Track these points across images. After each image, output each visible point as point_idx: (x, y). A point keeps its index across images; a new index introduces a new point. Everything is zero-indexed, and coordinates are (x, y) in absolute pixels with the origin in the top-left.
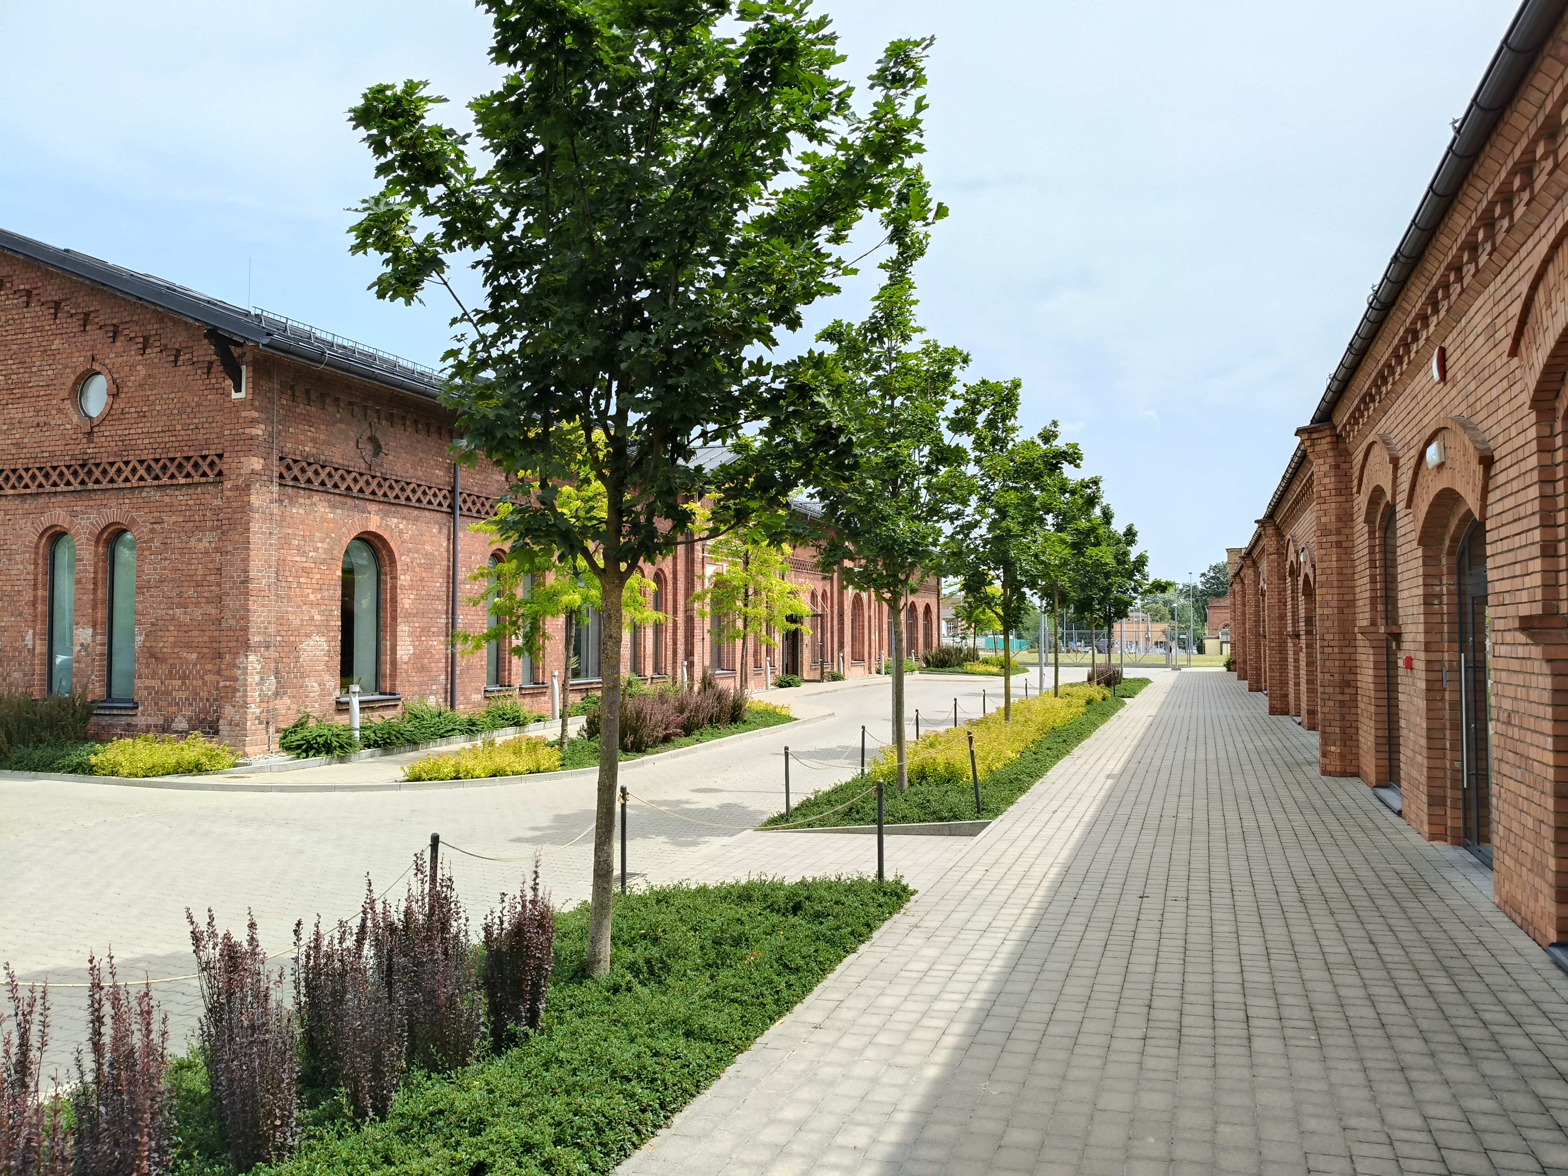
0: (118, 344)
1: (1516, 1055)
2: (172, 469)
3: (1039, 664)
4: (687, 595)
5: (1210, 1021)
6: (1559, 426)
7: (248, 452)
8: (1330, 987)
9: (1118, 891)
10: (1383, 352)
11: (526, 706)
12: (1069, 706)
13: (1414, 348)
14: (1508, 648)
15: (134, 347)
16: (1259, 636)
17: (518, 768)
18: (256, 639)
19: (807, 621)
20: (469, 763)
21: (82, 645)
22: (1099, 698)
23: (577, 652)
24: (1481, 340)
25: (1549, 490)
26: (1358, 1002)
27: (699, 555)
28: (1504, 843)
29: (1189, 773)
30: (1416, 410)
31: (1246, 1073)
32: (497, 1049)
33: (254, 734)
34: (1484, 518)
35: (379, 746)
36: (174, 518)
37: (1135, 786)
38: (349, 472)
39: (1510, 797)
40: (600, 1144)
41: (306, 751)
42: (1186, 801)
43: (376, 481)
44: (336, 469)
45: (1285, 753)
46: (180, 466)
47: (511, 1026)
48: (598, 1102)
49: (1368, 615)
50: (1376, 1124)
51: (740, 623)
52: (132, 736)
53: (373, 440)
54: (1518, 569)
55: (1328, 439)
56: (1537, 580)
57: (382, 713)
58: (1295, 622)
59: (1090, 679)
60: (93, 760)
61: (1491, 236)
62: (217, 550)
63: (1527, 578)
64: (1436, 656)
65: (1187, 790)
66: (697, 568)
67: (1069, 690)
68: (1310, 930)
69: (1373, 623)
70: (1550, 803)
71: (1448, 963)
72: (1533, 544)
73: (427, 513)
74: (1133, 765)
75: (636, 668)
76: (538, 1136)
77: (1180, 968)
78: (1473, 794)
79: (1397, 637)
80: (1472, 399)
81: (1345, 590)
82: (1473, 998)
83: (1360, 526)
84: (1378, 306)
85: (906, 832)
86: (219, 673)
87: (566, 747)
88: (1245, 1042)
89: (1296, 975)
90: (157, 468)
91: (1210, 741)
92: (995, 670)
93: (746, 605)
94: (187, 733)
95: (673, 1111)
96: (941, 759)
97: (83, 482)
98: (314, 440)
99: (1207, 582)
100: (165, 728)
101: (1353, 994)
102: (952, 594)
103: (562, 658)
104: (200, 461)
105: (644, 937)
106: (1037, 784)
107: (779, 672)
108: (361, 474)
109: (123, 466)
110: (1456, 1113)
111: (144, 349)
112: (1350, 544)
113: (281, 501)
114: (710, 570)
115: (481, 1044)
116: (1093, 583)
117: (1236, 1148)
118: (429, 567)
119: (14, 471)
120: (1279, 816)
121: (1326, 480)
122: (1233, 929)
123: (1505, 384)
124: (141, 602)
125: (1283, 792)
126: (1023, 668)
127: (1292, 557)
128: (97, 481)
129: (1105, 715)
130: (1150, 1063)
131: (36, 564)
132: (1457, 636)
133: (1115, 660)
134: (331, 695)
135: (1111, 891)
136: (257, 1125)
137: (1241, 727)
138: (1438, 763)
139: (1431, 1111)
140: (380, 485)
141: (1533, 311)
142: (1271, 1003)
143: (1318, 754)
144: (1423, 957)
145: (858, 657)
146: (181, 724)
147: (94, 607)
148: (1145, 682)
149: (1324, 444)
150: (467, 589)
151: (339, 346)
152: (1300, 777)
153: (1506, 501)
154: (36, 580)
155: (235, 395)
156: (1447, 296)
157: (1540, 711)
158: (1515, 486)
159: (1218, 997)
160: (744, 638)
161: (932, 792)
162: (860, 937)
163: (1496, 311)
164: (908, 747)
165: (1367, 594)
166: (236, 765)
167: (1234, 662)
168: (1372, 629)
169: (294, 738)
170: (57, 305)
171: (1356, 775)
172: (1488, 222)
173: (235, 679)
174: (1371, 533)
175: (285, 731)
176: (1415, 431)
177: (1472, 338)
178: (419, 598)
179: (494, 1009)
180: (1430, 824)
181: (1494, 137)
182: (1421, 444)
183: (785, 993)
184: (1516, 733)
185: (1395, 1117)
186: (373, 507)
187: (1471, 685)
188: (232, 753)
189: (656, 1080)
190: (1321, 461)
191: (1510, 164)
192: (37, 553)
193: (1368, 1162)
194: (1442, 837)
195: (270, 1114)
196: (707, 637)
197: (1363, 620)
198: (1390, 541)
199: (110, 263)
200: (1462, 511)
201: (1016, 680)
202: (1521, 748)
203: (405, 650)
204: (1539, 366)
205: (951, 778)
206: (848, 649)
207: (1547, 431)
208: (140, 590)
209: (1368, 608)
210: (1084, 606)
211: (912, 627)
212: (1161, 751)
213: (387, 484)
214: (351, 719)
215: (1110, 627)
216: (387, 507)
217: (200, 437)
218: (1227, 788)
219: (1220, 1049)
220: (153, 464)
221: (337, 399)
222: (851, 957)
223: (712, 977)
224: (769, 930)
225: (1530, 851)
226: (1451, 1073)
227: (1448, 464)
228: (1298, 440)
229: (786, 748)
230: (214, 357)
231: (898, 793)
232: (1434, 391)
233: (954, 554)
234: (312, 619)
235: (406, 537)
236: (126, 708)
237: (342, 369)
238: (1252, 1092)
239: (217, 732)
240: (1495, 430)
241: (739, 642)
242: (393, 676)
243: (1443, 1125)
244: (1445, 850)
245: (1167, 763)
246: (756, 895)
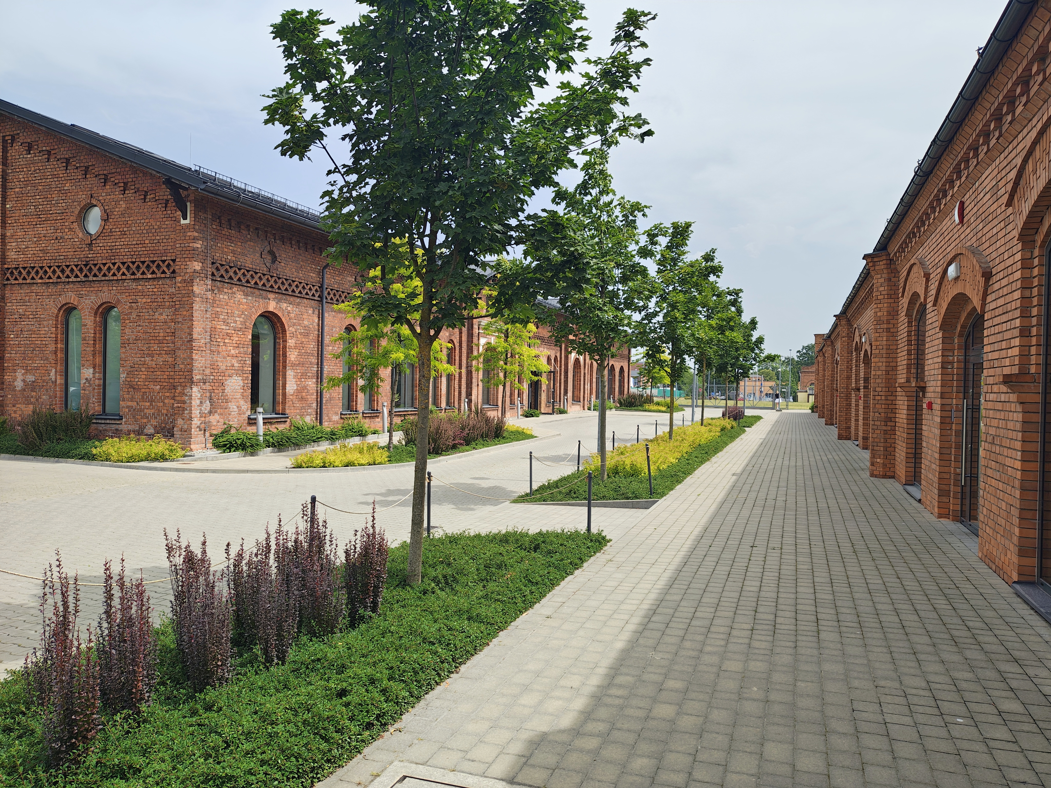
0: (108, 187)
1: (987, 647)
2: (143, 268)
3: (692, 406)
4: (468, 357)
5: (794, 621)
6: (1036, 252)
7: (191, 259)
8: (870, 603)
9: (738, 543)
10: (923, 204)
11: (366, 424)
12: (710, 431)
13: (944, 202)
14: (995, 395)
15: (118, 189)
16: (833, 390)
17: (363, 462)
18: (198, 377)
19: (544, 375)
20: (331, 458)
21: (86, 379)
22: (729, 427)
23: (399, 391)
24: (988, 196)
25: (1027, 293)
26: (888, 613)
27: (476, 331)
28: (986, 519)
29: (785, 474)
30: (943, 243)
31: (815, 652)
32: (353, 625)
33: (196, 437)
34: (983, 312)
35: (275, 446)
36: (144, 300)
37: (750, 481)
38: (256, 273)
39: (991, 490)
40: (416, 681)
41: (229, 448)
42: (782, 491)
43: (273, 279)
44: (248, 271)
45: (847, 463)
46: (148, 267)
47: (361, 611)
48: (415, 656)
49: (905, 376)
50: (897, 685)
51: (501, 375)
52: (119, 437)
53: (271, 253)
54: (1004, 344)
55: (884, 262)
56: (1016, 351)
57: (277, 426)
58: (857, 380)
59: (724, 415)
60: (94, 451)
61: (999, 126)
62: (172, 320)
63: (1010, 351)
64: (948, 401)
65: (783, 484)
66: (475, 340)
67: (710, 422)
68: (859, 569)
69: (908, 381)
70: (1017, 493)
71: (947, 591)
72: (1015, 328)
73: (305, 300)
74: (749, 468)
75: (436, 403)
76: (378, 675)
77: (776, 589)
78: (968, 489)
79: (923, 389)
80: (980, 235)
81: (891, 360)
82: (961, 613)
83: (902, 318)
84: (921, 174)
85: (605, 506)
86: (173, 398)
87: (391, 449)
88: (816, 634)
89: (850, 596)
90: (133, 267)
91: (799, 455)
92: (664, 409)
93: (506, 364)
94: (153, 435)
95: (460, 664)
96: (628, 462)
97: (86, 276)
98: (233, 252)
99: (801, 356)
100: (139, 433)
101: (884, 606)
102: (637, 360)
103: (389, 394)
104: (161, 263)
105: (442, 562)
106: (688, 479)
107: (526, 408)
108: (264, 275)
109: (112, 266)
110: (947, 680)
111: (124, 190)
112: (895, 330)
113: (213, 290)
114: (483, 341)
115: (343, 621)
116: (727, 353)
117: (808, 695)
118: (306, 335)
119: (42, 268)
120: (842, 501)
121: (882, 289)
122: (810, 567)
123: (1002, 224)
124: (124, 353)
125: (845, 486)
126: (681, 408)
127: (857, 339)
128: (95, 275)
129: (733, 438)
130: (755, 644)
131: (56, 327)
132: (962, 389)
133: (740, 404)
134: (244, 414)
135: (733, 543)
136: (206, 664)
137: (819, 446)
138: (946, 469)
139: (932, 678)
140: (276, 282)
141: (1024, 176)
142: (833, 611)
143: (868, 464)
144: (931, 587)
145: (576, 399)
146: (150, 430)
147: (94, 355)
148: (759, 418)
149: (881, 265)
150: (331, 349)
151: (248, 191)
152: (857, 478)
153: (998, 300)
154: (56, 337)
155: (183, 222)
156: (967, 167)
157: (1014, 435)
158: (1005, 291)
159: (799, 607)
160: (504, 386)
161: (623, 483)
162: (576, 566)
163: (999, 177)
164: (608, 455)
165: (905, 362)
166: (185, 456)
167: (816, 407)
168: (907, 384)
169: (221, 440)
170: (68, 161)
171: (893, 477)
172: (998, 117)
173: (184, 402)
174: (910, 323)
175: (216, 435)
176: (941, 257)
177: (982, 195)
178: (300, 355)
179: (351, 601)
180: (939, 507)
181: (1005, 59)
182: (945, 264)
183: (529, 597)
184: (997, 449)
185: (908, 681)
186: (271, 296)
187: (970, 420)
188: (183, 449)
189: (450, 644)
190: (879, 276)
191: (1015, 78)
192: (57, 321)
193: (890, 706)
194: (946, 516)
195: (214, 658)
196: (480, 384)
197: (901, 379)
198: (921, 328)
199: (101, 134)
200: (970, 308)
201: (677, 416)
202: (1000, 459)
203: (291, 387)
204: (1025, 213)
205: (634, 473)
206: (570, 394)
207: (1028, 255)
208: (123, 345)
209: (905, 371)
210: (722, 369)
211: (611, 381)
212: (767, 460)
213: (281, 281)
214: (257, 429)
215: (738, 383)
216: (280, 296)
217: (161, 248)
218: (809, 483)
219: (799, 638)
220: (131, 265)
221: (248, 226)
222: (570, 578)
223: (484, 587)
224: (519, 560)
225: (1003, 524)
226: (946, 656)
227: (962, 278)
228: (865, 262)
229: (531, 453)
230: (170, 197)
231: (600, 482)
232: (955, 230)
233: (640, 333)
234: (233, 366)
235: (292, 315)
236: (115, 419)
237: (252, 206)
238: (819, 663)
239: (173, 435)
240: (994, 255)
241: (501, 388)
242: (284, 403)
243: (938, 686)
244: (947, 523)
245: (771, 467)
246: (511, 539)
